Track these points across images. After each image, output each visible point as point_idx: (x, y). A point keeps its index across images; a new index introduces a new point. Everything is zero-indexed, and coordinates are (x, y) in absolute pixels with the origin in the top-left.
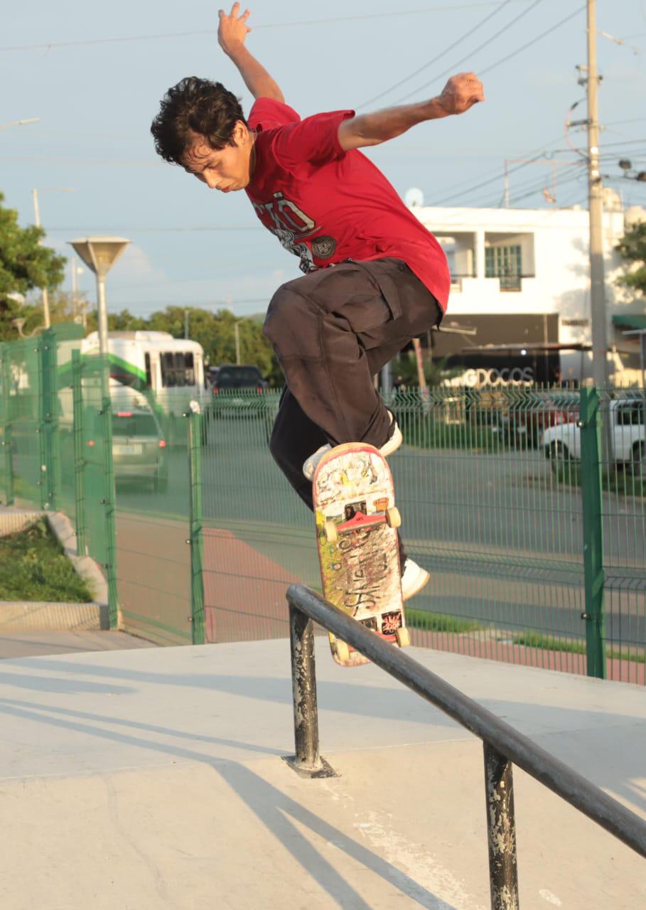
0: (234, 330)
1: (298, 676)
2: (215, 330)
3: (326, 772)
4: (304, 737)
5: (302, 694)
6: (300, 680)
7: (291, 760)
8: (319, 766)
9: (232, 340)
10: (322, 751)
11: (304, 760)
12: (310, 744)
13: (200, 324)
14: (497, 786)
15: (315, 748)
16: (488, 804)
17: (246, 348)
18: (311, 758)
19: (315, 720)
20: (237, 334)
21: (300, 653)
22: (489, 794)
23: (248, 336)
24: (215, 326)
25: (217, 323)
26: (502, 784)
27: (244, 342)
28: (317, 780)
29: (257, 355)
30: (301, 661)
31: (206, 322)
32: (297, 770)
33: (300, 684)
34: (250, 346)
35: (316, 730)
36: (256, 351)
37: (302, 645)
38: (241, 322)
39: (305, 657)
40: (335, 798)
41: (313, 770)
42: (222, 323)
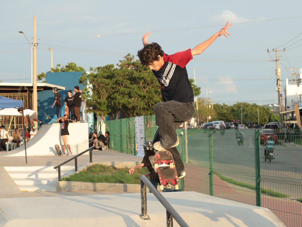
0: (257, 109)
1: (142, 196)
2: (252, 109)
3: (148, 219)
4: (144, 210)
5: (143, 200)
6: (142, 197)
7: (141, 216)
8: (147, 217)
9: (256, 113)
10: (148, 214)
11: (143, 216)
12: (145, 212)
13: (247, 108)
14: (169, 220)
15: (146, 213)
16: (167, 224)
17: (261, 115)
18: (145, 215)
19: (146, 207)
20: (258, 111)
21: (143, 191)
22: (167, 222)
23: (262, 111)
24: (252, 108)
25: (252, 107)
26: (170, 219)
27: (260, 113)
28: (145, 220)
29: (264, 117)
30: (143, 193)
31: (249, 107)
32: (141, 218)
33: (142, 198)
34: (262, 114)
35: (146, 209)
36: (264, 116)
37: (143, 189)
38: (259, 107)
39: (144, 192)
40: (148, 224)
41: (145, 218)
42: (254, 108)
